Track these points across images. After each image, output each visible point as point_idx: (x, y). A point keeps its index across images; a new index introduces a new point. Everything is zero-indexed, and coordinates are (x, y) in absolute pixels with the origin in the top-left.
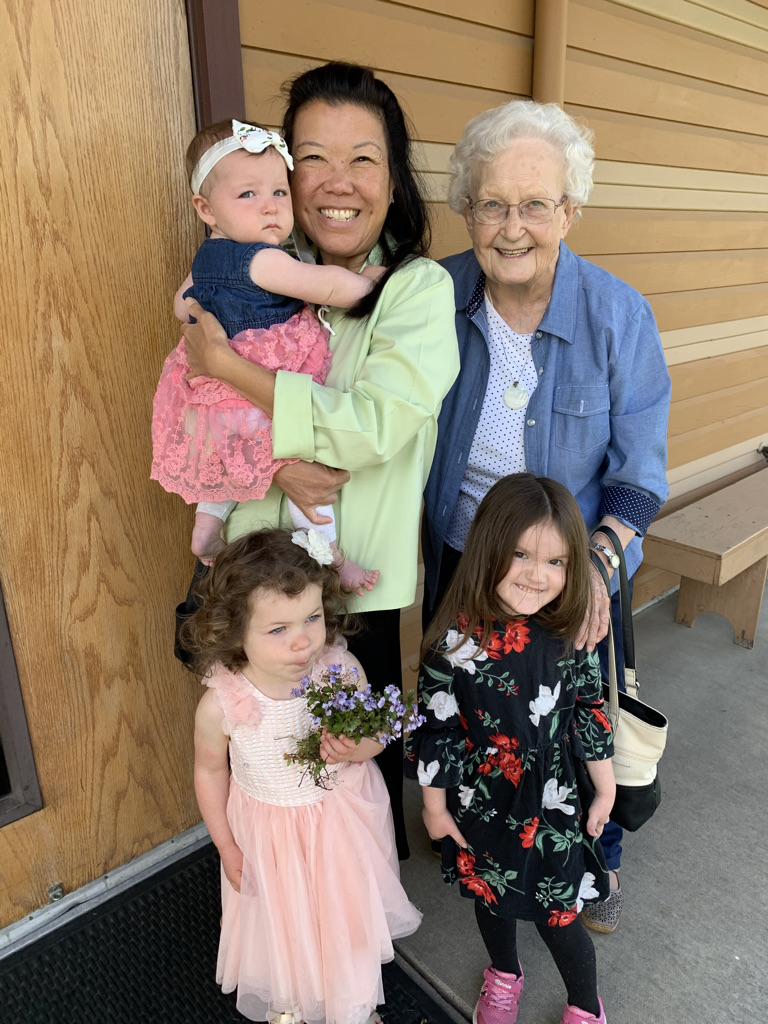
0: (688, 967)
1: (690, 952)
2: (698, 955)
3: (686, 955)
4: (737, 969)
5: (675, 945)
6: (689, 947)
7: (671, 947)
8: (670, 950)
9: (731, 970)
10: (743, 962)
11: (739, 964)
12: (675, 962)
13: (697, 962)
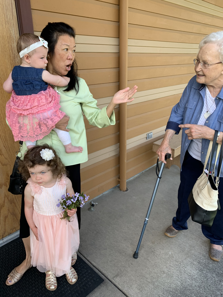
0: (157, 256)
1: (158, 252)
2: (160, 253)
3: (157, 253)
4: (170, 256)
5: (155, 251)
6: (158, 251)
7: (154, 251)
8: (153, 252)
9: (168, 256)
10: (171, 254)
11: (170, 255)
12: (154, 255)
13: (160, 255)
